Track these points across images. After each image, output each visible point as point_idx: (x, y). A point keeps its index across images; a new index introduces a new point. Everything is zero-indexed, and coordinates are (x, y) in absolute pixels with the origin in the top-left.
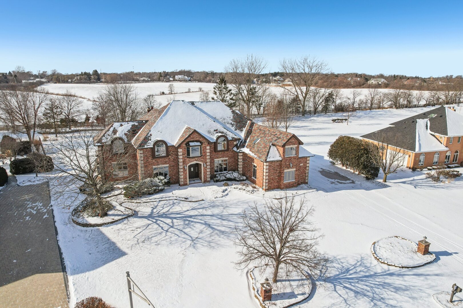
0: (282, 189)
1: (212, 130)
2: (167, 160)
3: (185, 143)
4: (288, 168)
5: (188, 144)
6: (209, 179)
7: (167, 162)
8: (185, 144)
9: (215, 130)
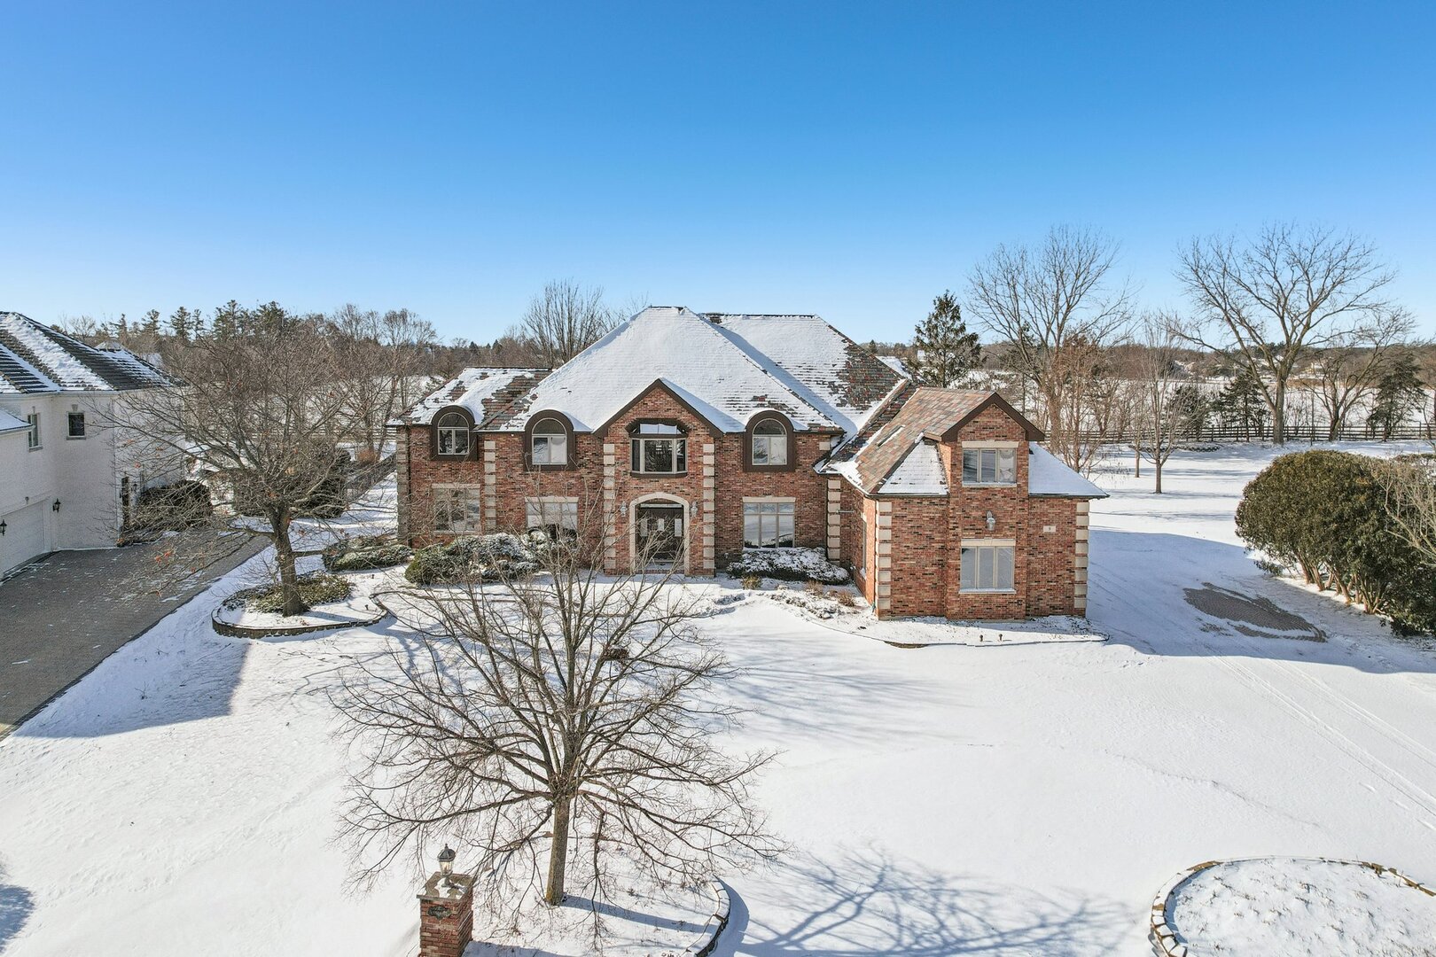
0: (954, 619)
1: (746, 397)
2: (573, 481)
3: (626, 424)
4: (979, 534)
5: (634, 429)
6: (709, 565)
7: (574, 490)
8: (627, 429)
9: (755, 398)
